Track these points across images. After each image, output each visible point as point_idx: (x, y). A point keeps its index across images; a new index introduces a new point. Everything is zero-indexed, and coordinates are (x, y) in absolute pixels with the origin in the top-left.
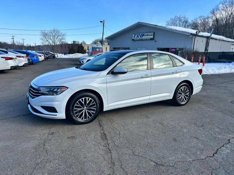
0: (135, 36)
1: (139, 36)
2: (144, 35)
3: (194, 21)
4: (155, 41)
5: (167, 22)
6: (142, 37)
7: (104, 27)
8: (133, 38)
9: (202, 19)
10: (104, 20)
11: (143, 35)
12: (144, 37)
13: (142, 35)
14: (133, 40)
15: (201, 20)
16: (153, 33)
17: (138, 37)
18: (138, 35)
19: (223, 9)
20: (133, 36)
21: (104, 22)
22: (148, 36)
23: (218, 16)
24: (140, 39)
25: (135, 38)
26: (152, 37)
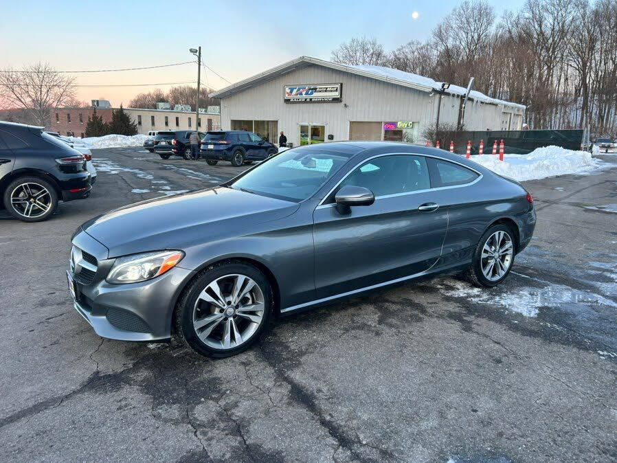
0: (291, 92)
1: (304, 93)
2: (315, 89)
4: (345, 105)
5: (333, 53)
6: (312, 94)
7: (199, 65)
8: (287, 95)
9: (414, 49)
10: (200, 48)
11: (313, 89)
12: (315, 94)
13: (310, 89)
14: (287, 101)
15: (413, 52)
16: (338, 86)
17: (301, 94)
18: (299, 90)
19: (461, 28)
20: (288, 90)
21: (200, 53)
22: (326, 91)
23: (450, 43)
24: (306, 99)
25: (293, 97)
26: (336, 94)
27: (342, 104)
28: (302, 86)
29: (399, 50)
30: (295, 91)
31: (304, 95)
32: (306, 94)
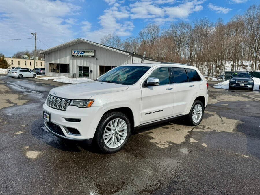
0: (75, 52)
1: (80, 53)
2: (84, 52)
3: (125, 41)
4: (97, 59)
6: (83, 53)
7: (36, 39)
8: (73, 54)
9: (132, 40)
10: (36, 32)
12: (84, 54)
14: (73, 56)
16: (94, 51)
17: (79, 53)
18: (78, 52)
20: (73, 52)
21: (36, 35)
22: (89, 53)
24: (81, 56)
25: (75, 55)
26: (93, 54)
27: (96, 58)
28: (79, 50)
29: (126, 39)
30: (76, 52)
31: (80, 54)
32: (81, 54)
